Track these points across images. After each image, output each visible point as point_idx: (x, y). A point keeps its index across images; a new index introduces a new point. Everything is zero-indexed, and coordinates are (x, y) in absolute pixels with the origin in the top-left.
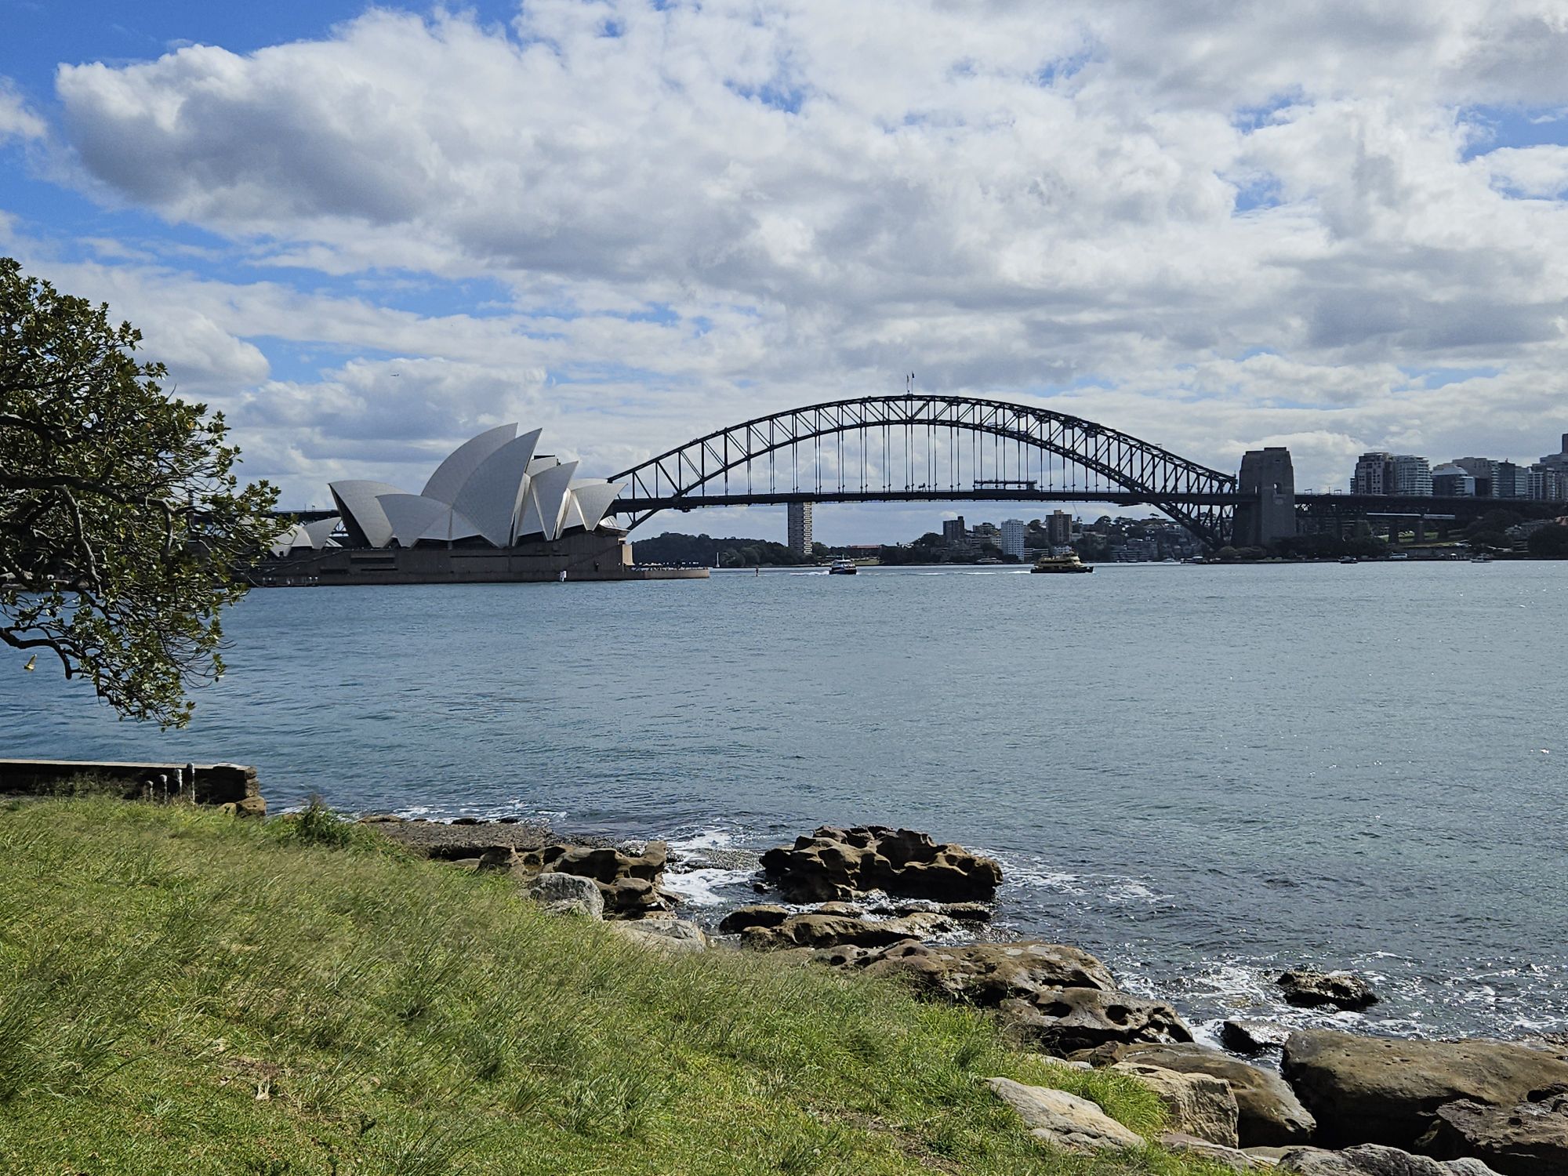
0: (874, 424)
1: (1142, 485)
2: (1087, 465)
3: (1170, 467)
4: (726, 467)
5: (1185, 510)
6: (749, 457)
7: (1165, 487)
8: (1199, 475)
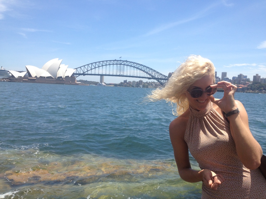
0: (115, 64)
1: (154, 77)
2: (146, 73)
3: (158, 74)
4: (91, 69)
5: (160, 81)
6: (95, 68)
7: (157, 77)
8: (162, 76)
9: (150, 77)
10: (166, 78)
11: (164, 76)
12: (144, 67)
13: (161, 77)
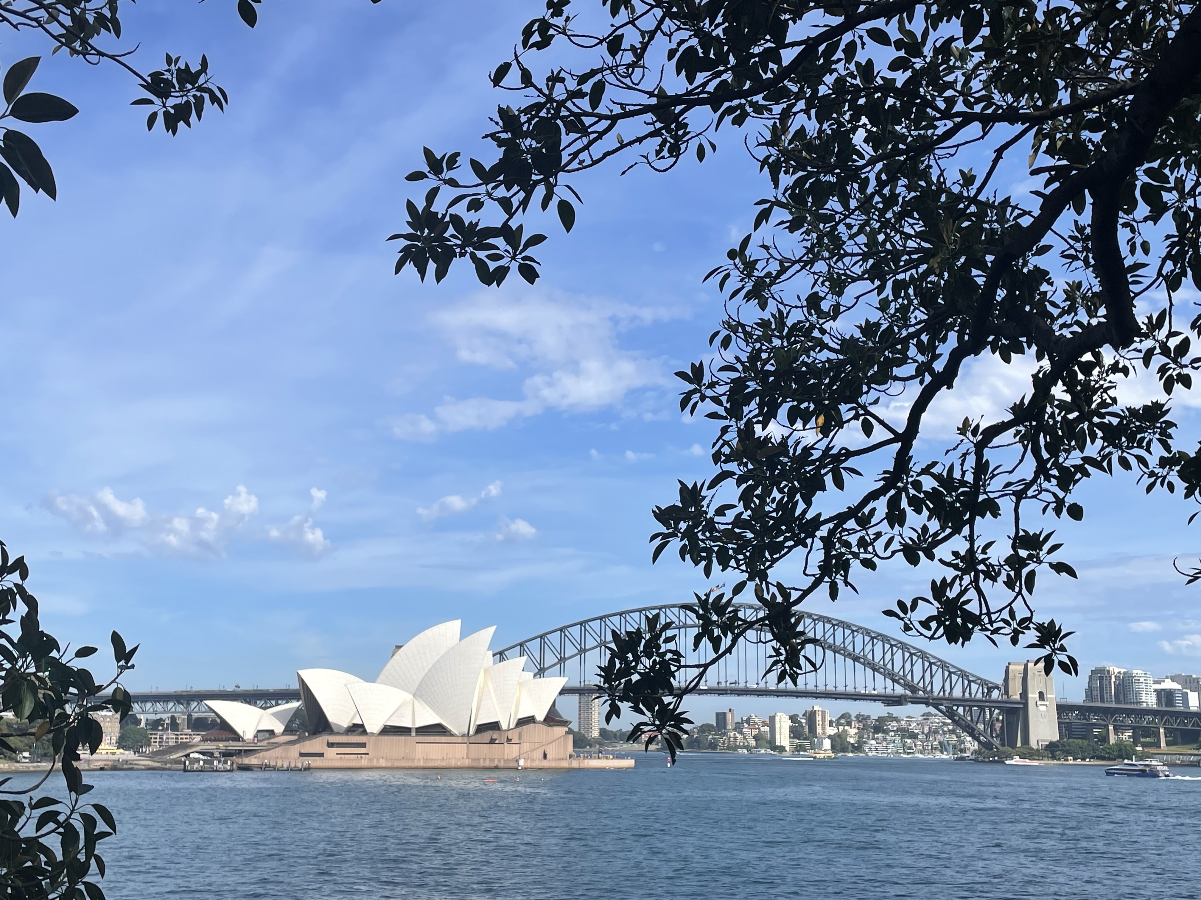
1: (923, 690)
3: (946, 674)
4: (562, 660)
6: (583, 652)
7: (943, 691)
8: (971, 682)
9: (899, 690)
10: (995, 694)
11: (983, 683)
12: (859, 638)
13: (964, 692)
